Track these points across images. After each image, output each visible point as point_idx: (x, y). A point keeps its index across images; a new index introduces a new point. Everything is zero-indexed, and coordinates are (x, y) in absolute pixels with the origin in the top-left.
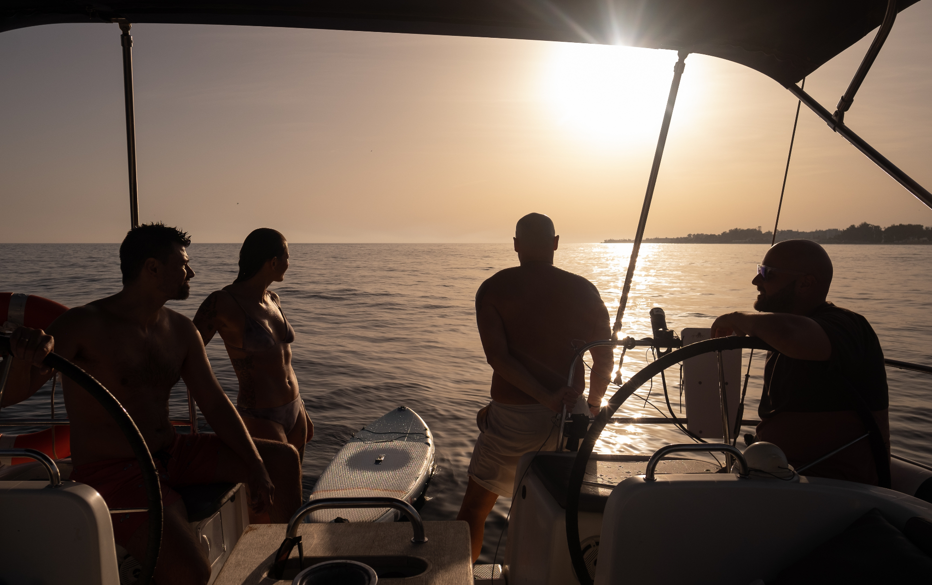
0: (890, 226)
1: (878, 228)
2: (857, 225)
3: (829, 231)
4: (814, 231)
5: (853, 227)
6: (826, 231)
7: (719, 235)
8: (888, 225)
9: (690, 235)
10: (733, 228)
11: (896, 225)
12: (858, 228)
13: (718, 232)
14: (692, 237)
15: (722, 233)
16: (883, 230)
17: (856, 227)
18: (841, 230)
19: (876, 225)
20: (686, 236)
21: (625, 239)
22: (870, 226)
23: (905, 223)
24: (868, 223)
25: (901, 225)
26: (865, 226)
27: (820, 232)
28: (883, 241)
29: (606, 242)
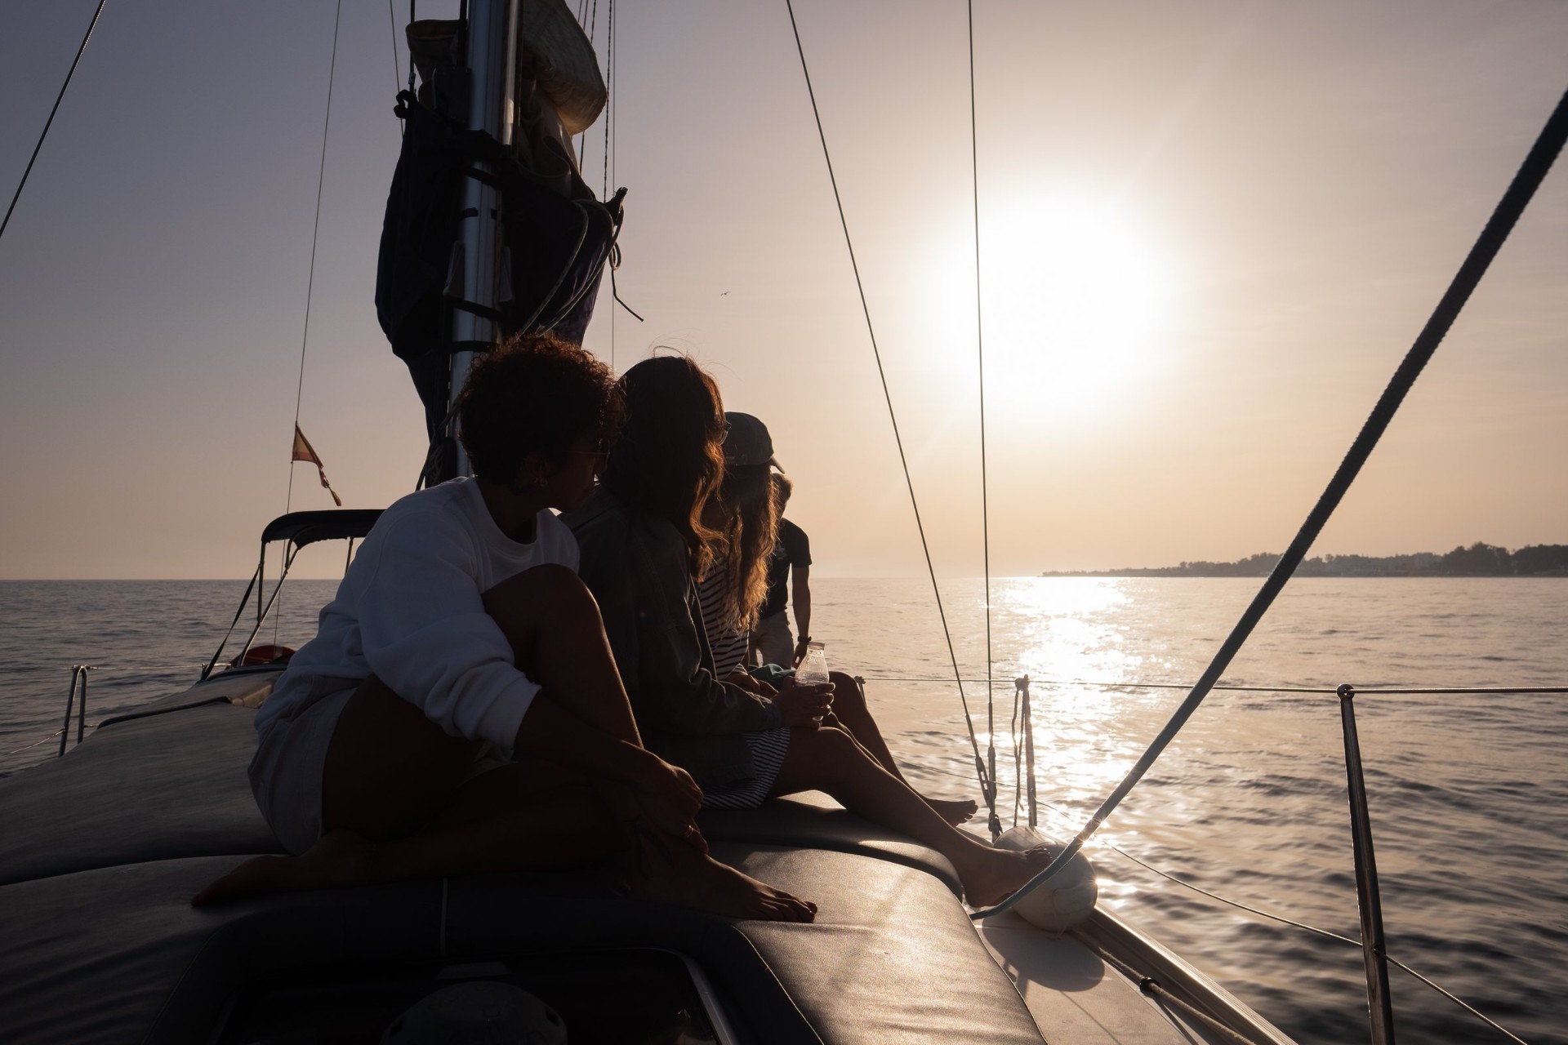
0: (1522, 547)
1: (1502, 551)
2: (1467, 546)
3: (1419, 556)
4: (1394, 556)
5: (1460, 549)
6: (1414, 556)
7: (1234, 564)
8: (1521, 546)
9: (1183, 564)
10: (1259, 552)
11: (1532, 545)
12: (1469, 552)
13: (1233, 559)
14: (1187, 566)
15: (1239, 560)
16: (1511, 553)
17: (1466, 549)
18: (1442, 554)
19: (1499, 545)
20: (1177, 565)
21: (1076, 570)
22: (1489, 547)
23: (1549, 542)
24: (1485, 542)
25: (1541, 546)
26: (1480, 548)
27: (1404, 557)
28: (1516, 571)
29: (1046, 575)
